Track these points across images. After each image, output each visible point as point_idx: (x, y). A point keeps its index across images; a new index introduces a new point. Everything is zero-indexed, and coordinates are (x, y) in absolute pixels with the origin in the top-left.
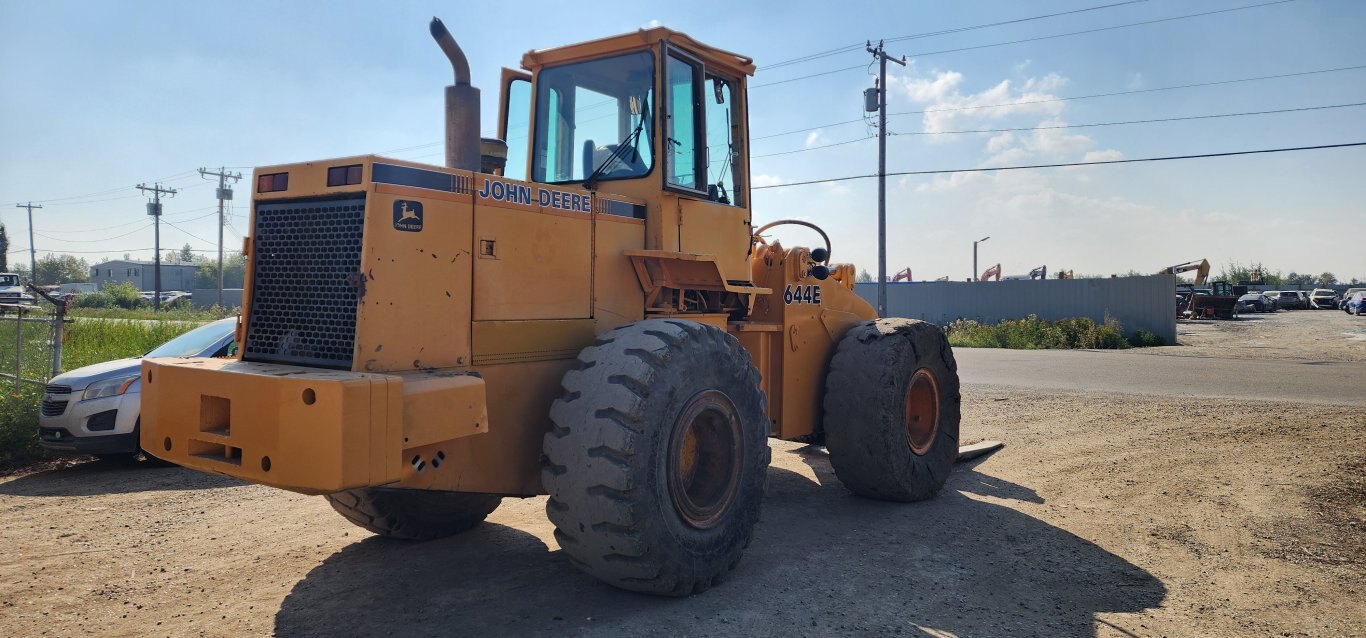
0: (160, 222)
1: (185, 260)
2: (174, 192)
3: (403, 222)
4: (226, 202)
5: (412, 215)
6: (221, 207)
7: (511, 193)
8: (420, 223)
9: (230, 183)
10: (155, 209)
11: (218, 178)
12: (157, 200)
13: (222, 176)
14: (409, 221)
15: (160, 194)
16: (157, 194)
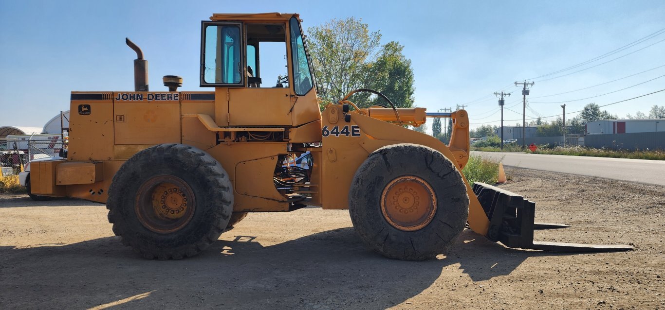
0: (503, 108)
1: (539, 124)
2: (509, 94)
3: (82, 112)
4: (526, 96)
5: (86, 109)
6: (524, 99)
7: (132, 97)
8: (90, 111)
9: (529, 87)
10: (502, 103)
11: (523, 85)
12: (502, 98)
13: (525, 84)
14: (85, 111)
15: (504, 96)
16: (502, 96)
